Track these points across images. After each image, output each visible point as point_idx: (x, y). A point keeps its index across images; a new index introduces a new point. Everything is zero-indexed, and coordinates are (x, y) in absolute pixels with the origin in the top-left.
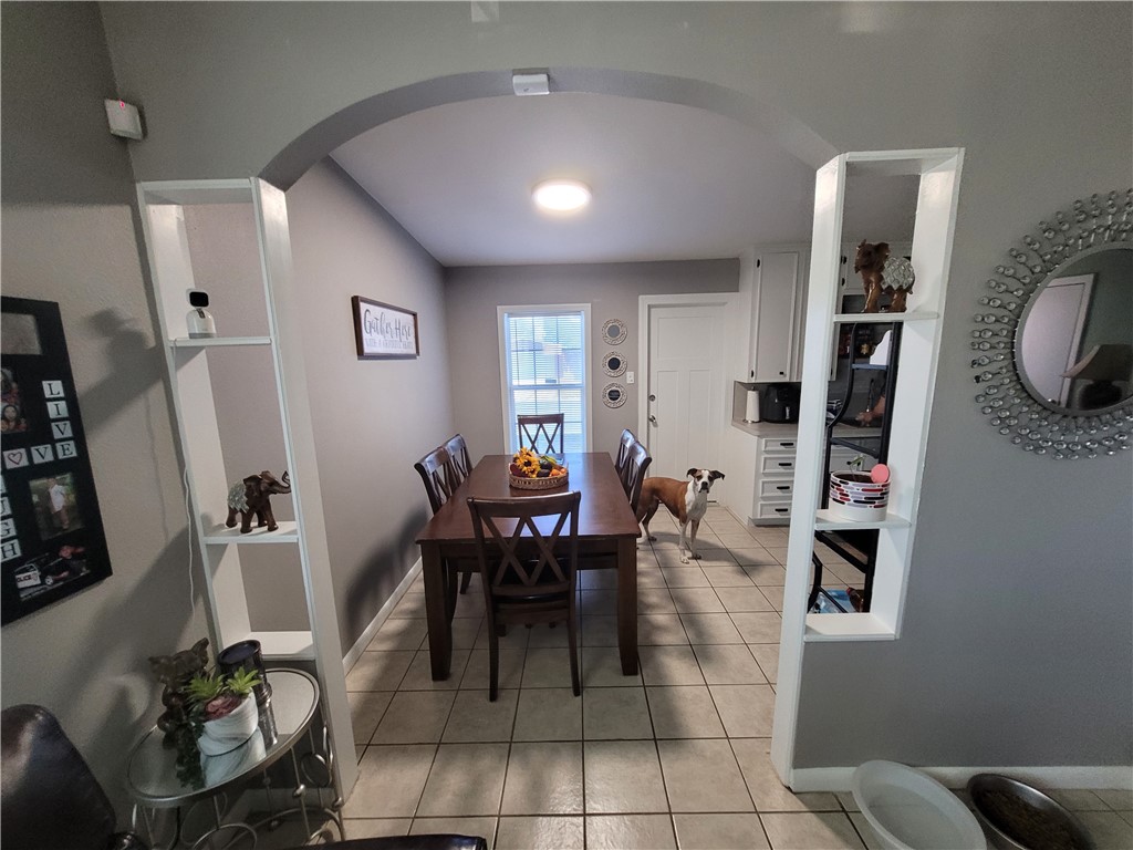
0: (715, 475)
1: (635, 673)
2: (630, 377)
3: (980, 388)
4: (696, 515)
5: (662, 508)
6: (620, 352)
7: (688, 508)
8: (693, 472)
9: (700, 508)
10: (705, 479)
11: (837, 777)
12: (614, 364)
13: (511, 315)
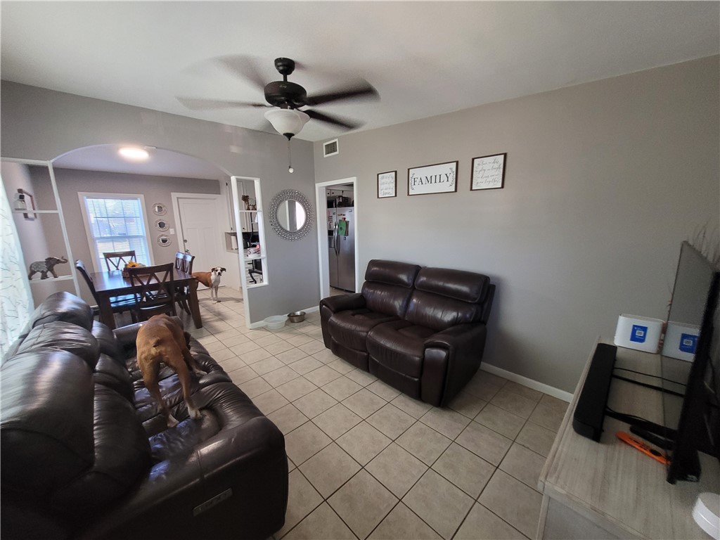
0: (223, 270)
1: (201, 327)
2: (172, 231)
3: (272, 227)
4: (216, 284)
5: (200, 283)
6: (164, 219)
7: (213, 281)
8: (213, 270)
9: (218, 281)
10: (219, 271)
11: (261, 323)
12: (162, 225)
13: (88, 197)
